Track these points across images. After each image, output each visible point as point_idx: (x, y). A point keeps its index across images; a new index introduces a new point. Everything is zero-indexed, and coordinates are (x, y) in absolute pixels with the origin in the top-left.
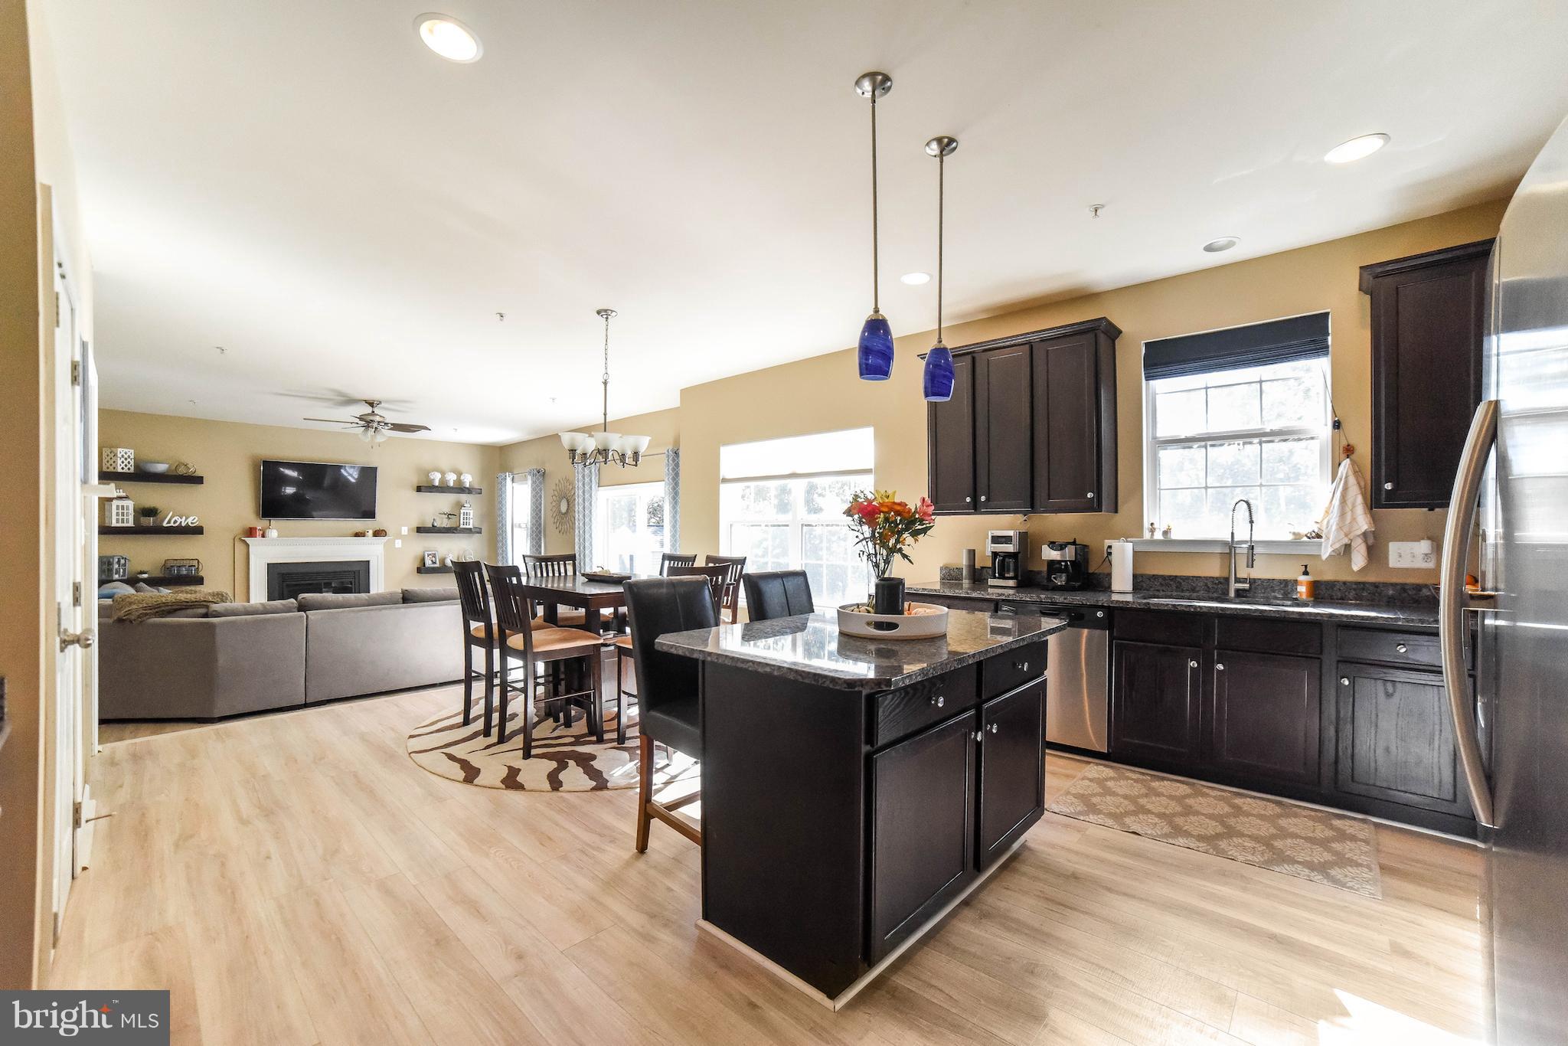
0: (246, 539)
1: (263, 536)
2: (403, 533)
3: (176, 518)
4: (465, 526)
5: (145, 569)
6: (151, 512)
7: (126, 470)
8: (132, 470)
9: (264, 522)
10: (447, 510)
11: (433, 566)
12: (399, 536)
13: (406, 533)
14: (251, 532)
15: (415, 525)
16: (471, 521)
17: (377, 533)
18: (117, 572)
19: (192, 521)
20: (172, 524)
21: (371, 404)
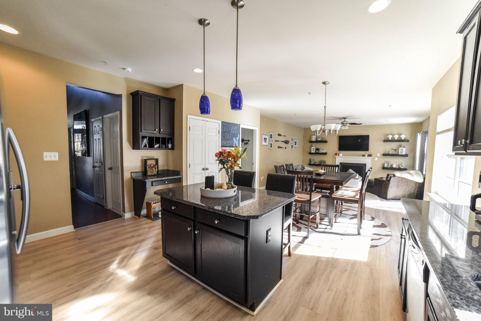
0: (335, 156)
1: (339, 155)
2: (378, 156)
3: (322, 151)
4: (401, 154)
5: (317, 162)
6: (317, 149)
7: (314, 141)
8: (315, 140)
9: (340, 152)
10: (395, 148)
11: (387, 167)
12: (377, 156)
13: (379, 156)
14: (336, 154)
15: (382, 153)
16: (403, 152)
17: (370, 155)
18: (312, 162)
19: (325, 151)
20: (321, 152)
21: (344, 118)
